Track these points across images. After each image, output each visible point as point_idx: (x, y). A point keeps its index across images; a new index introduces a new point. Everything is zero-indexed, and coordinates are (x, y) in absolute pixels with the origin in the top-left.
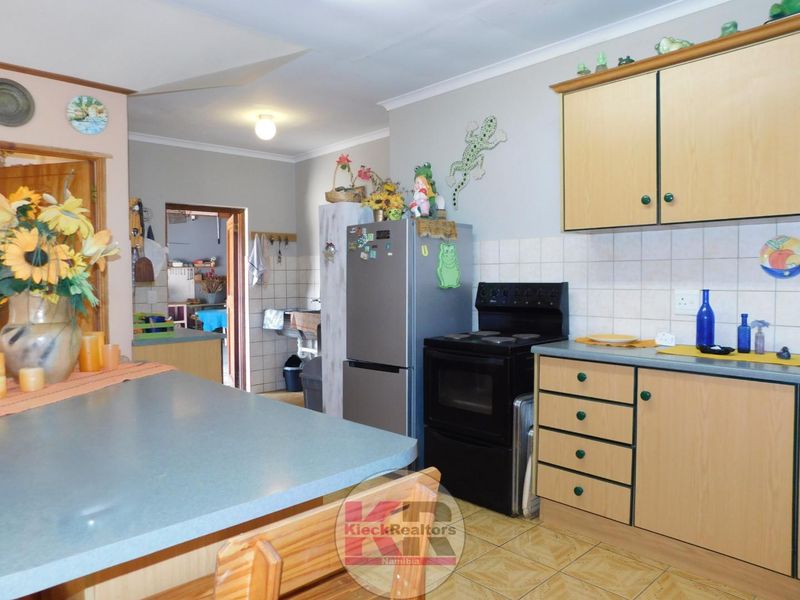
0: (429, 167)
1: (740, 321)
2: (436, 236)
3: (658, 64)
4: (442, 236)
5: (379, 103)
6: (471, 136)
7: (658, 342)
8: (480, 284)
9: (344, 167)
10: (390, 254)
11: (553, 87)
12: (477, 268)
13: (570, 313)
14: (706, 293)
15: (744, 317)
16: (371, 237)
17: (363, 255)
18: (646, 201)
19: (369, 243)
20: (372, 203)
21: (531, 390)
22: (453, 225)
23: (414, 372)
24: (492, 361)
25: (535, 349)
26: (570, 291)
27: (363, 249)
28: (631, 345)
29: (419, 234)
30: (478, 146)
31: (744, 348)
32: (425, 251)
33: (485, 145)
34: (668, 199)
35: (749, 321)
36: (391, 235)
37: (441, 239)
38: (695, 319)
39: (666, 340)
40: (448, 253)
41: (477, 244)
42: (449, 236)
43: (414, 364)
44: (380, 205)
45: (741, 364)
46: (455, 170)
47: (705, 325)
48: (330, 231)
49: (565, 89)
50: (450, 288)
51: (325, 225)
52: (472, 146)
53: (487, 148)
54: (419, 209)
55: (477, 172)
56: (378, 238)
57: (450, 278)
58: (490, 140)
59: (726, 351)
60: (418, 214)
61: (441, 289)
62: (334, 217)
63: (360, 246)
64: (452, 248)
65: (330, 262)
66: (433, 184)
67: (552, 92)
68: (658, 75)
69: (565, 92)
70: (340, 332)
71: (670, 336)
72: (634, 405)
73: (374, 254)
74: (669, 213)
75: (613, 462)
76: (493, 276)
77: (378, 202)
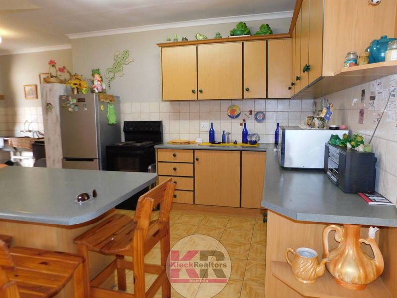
0: (99, 70)
1: (222, 132)
2: (106, 101)
3: (197, 43)
4: (109, 101)
5: (66, 35)
6: (117, 57)
7: (196, 141)
8: (125, 122)
9: (53, 66)
10: (86, 109)
11: (158, 44)
12: (122, 115)
13: (164, 132)
14: (212, 123)
15: (224, 131)
16: (75, 101)
17: (70, 109)
18: (193, 92)
19: (73, 104)
20: (72, 85)
21: (154, 162)
22: (112, 96)
23: (101, 161)
24: (139, 152)
25: (156, 146)
26: (163, 124)
27: (70, 107)
28: (188, 143)
29: (99, 100)
30: (120, 62)
31: (224, 142)
32: (102, 108)
33: (124, 62)
34: (201, 92)
35: (225, 133)
36: (86, 100)
37: (108, 103)
38: (209, 133)
39: (199, 140)
40: (111, 108)
41: (121, 104)
42: (111, 101)
43: (100, 157)
44: (77, 86)
45: (223, 146)
46: (110, 71)
47: (212, 135)
48: (48, 97)
49: (162, 46)
50: (113, 124)
51: (44, 94)
52: (117, 62)
53: (124, 64)
54: (97, 89)
55: (120, 74)
56: (78, 102)
57: (112, 120)
58: (126, 60)
59: (219, 143)
60: (97, 91)
61: (109, 124)
62: (50, 90)
63: (68, 105)
64: (112, 106)
65: (49, 113)
66: (101, 78)
67: (157, 46)
68: (197, 47)
69: (162, 47)
70: (57, 146)
71: (200, 139)
72: (193, 163)
73: (77, 109)
74: (201, 97)
75: (186, 184)
76: (129, 118)
77: (75, 84)
